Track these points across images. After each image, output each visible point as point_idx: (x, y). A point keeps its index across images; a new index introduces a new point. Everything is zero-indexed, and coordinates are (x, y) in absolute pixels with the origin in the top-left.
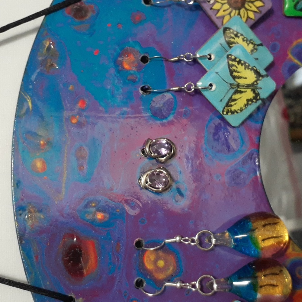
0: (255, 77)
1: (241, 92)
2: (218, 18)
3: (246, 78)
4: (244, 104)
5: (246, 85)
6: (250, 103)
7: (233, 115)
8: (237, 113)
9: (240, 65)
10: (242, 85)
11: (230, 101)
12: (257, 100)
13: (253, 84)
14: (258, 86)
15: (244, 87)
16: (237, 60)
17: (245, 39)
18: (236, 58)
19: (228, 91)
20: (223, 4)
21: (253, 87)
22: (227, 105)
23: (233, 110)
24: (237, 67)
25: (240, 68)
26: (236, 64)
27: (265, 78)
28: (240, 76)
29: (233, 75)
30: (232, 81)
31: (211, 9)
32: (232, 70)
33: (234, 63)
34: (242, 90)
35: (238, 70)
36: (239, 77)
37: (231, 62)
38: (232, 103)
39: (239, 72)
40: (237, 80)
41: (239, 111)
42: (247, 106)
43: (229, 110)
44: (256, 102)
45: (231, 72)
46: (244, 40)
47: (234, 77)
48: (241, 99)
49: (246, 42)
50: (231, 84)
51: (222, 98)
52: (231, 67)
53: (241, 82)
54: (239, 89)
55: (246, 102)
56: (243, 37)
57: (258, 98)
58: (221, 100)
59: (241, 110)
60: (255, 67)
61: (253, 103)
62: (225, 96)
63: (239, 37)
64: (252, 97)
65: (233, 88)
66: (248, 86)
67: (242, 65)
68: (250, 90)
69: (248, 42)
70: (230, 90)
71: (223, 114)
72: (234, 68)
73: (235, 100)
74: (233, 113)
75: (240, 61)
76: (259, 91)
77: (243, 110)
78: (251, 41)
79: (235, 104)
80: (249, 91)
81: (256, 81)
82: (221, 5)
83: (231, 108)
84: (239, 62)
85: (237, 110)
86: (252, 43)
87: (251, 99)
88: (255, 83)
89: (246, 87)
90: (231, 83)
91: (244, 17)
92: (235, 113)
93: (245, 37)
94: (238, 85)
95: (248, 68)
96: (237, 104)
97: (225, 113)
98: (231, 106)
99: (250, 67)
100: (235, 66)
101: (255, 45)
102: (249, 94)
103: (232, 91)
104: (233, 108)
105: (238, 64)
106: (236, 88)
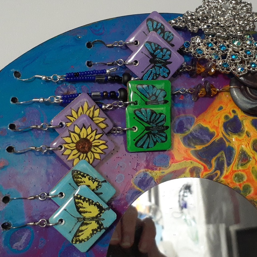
0: (99, 211)
1: (87, 224)
2: (69, 161)
3: (91, 212)
4: (90, 234)
5: (91, 218)
6: (95, 232)
7: (81, 244)
8: (85, 241)
9: (85, 202)
10: (87, 218)
11: (78, 232)
12: (101, 229)
13: (97, 217)
14: (101, 218)
15: (90, 220)
16: (83, 198)
17: (91, 178)
18: (81, 197)
19: (76, 224)
20: (72, 150)
21: (97, 219)
22: (76, 236)
23: (81, 239)
24: (82, 204)
25: (85, 204)
26: (82, 201)
27: (107, 211)
28: (85, 210)
29: (80, 210)
30: (79, 216)
31: (63, 154)
32: (79, 206)
33: (80, 201)
34: (87, 222)
35: (84, 206)
36: (85, 212)
37: (77, 200)
38: (80, 234)
39: (84, 208)
40: (82, 214)
41: (86, 240)
42: (92, 235)
43: (78, 239)
44: (100, 231)
45: (78, 208)
46: (89, 179)
47: (80, 213)
48: (87, 229)
49: (92, 181)
50: (78, 219)
51: (71, 230)
52: (78, 204)
53: (87, 215)
54: (85, 222)
55: (91, 232)
56: (89, 177)
57: (102, 227)
58: (70, 232)
59: (88, 239)
60: (97, 202)
61: (98, 232)
62: (73, 229)
63: (85, 177)
64: (97, 227)
65: (80, 221)
66: (93, 219)
67: (87, 202)
68: (95, 221)
69: (93, 181)
70: (78, 223)
71: (73, 243)
72: (80, 205)
73: (82, 231)
74: (81, 242)
75: (85, 198)
76: (103, 222)
77: (89, 238)
78: (96, 179)
79: (83, 234)
80: (93, 222)
81: (99, 214)
82: (70, 151)
83: (79, 238)
84: (84, 200)
85: (84, 239)
86: (97, 181)
87: (96, 229)
88: (99, 216)
89: (91, 219)
90: (78, 217)
91: (91, 158)
92: (83, 242)
93: (91, 176)
94: (84, 219)
95: (92, 204)
96: (84, 234)
97: (74, 242)
98: (79, 236)
99: (94, 203)
100: (81, 203)
101: (99, 182)
102: (94, 225)
103: (79, 224)
104: (81, 238)
105: (84, 202)
106: (83, 221)
